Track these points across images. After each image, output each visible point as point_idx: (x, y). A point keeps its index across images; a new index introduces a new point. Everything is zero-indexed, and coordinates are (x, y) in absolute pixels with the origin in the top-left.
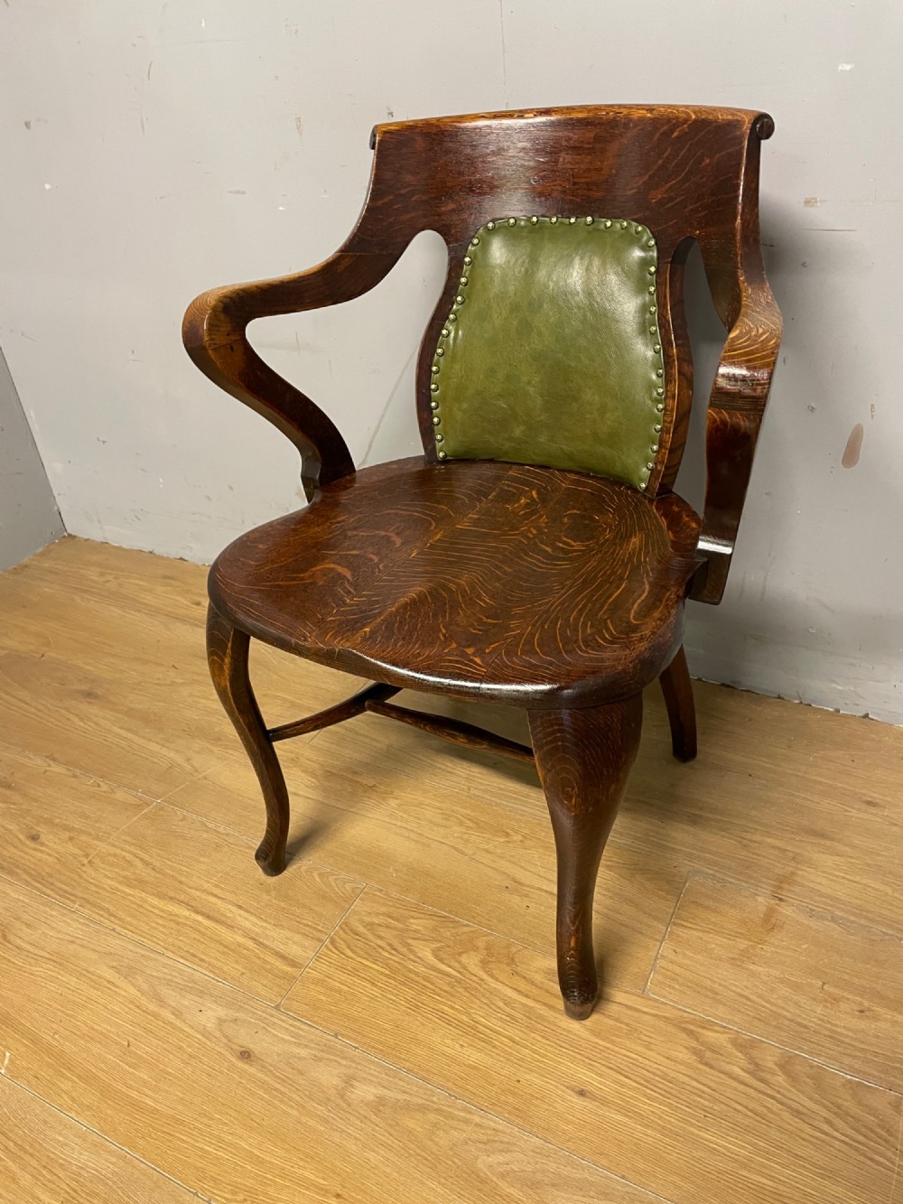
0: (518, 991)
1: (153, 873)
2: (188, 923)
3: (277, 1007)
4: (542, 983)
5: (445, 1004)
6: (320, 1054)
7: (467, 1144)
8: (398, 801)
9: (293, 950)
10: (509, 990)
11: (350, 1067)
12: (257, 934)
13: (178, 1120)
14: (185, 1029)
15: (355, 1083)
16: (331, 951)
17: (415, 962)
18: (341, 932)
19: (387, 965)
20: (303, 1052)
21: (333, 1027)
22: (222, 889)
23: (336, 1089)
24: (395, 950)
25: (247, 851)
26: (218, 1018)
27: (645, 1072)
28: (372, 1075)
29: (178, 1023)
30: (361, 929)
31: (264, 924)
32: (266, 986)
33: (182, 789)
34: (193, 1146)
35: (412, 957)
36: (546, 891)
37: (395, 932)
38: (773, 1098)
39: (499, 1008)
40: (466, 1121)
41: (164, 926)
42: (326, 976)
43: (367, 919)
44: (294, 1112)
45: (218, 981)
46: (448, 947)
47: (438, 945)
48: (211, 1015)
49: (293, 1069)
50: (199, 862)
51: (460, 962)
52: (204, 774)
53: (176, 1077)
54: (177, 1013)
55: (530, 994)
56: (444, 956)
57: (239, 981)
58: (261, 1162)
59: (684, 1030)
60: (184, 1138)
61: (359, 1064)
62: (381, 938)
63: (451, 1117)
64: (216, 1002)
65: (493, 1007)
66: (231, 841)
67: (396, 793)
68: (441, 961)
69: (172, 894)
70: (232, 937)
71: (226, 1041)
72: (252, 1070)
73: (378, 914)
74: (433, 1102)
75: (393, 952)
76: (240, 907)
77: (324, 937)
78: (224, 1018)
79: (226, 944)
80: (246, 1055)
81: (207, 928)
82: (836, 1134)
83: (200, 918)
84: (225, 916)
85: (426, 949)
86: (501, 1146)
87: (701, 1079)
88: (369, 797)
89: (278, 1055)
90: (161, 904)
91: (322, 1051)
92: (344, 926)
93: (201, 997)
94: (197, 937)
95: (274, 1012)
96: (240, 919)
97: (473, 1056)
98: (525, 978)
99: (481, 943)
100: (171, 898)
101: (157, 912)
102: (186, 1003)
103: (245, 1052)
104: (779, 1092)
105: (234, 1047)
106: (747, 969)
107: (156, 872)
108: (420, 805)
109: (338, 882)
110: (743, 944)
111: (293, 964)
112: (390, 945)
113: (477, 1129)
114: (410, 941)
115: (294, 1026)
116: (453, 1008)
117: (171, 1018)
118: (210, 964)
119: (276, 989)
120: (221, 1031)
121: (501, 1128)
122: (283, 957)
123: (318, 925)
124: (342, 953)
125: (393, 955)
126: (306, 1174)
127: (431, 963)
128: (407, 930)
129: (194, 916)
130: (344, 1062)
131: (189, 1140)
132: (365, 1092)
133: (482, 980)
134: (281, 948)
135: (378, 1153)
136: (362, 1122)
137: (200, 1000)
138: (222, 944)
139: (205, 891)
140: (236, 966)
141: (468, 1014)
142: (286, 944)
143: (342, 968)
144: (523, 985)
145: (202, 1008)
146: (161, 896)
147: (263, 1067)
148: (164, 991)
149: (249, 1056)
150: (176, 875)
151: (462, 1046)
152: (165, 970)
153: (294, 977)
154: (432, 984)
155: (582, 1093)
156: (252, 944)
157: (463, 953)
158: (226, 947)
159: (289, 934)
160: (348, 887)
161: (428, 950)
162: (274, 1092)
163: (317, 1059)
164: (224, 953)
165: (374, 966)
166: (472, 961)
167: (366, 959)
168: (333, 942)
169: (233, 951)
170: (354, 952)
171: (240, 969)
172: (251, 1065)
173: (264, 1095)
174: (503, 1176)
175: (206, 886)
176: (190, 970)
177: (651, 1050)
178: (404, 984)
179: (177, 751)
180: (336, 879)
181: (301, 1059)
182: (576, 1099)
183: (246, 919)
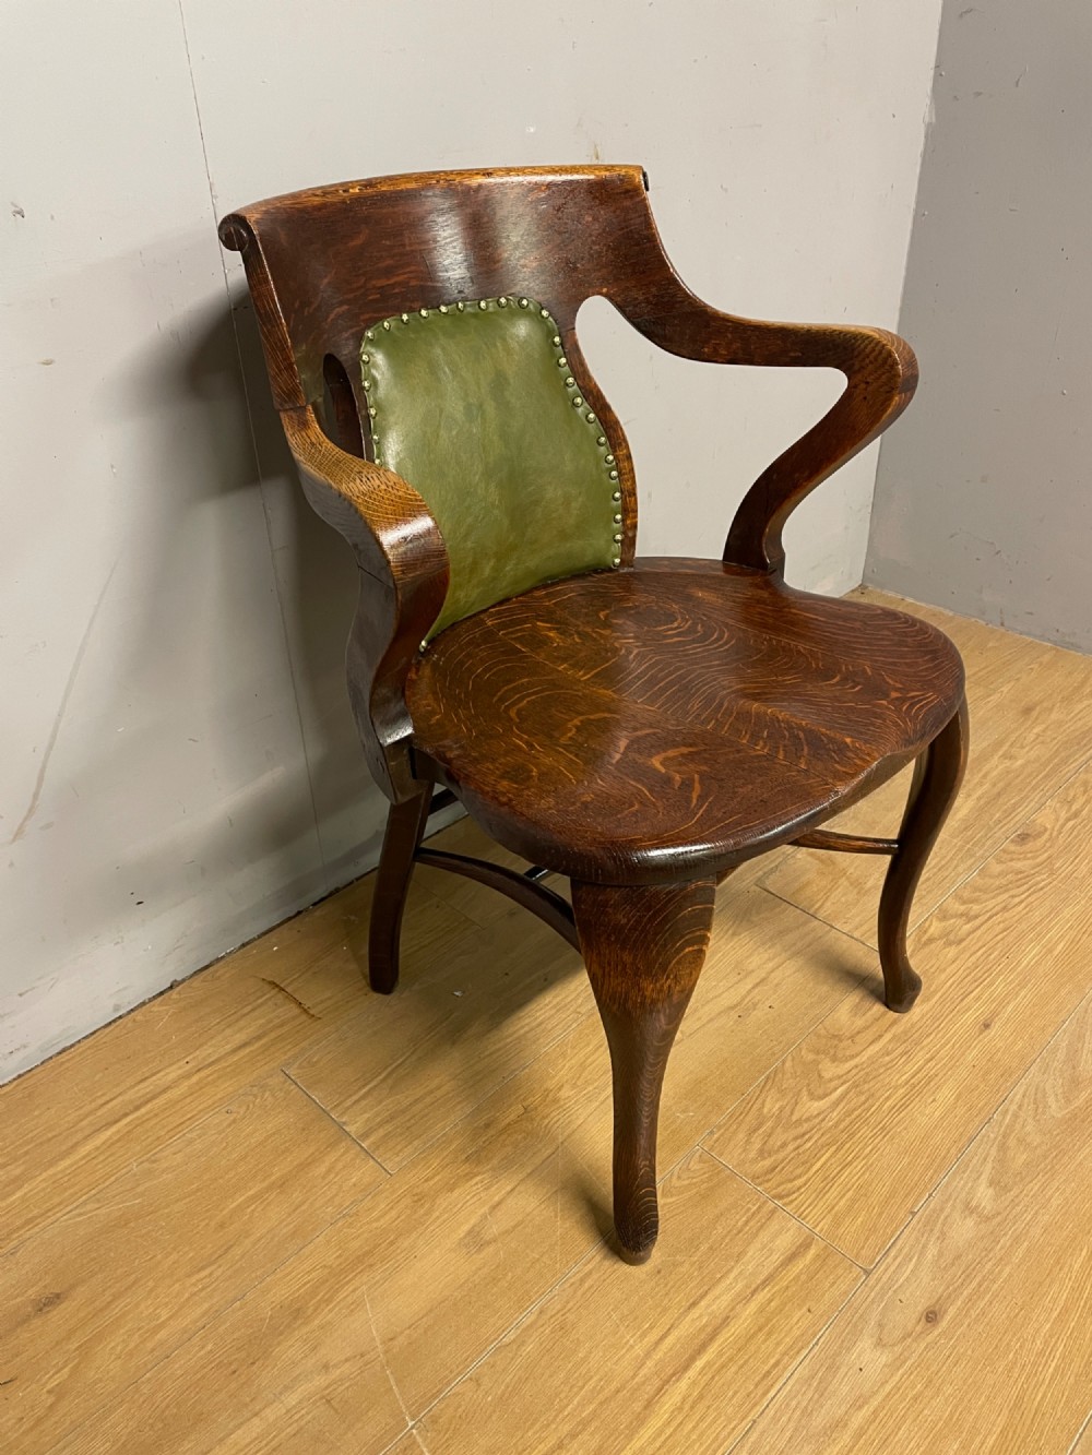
0: (873, 1042)
1: (584, 1436)
2: (703, 1383)
3: (868, 1273)
4: (867, 1021)
5: (882, 1105)
6: (936, 1233)
7: (1039, 1121)
8: (567, 1087)
9: (785, 1242)
10: (871, 1047)
11: (953, 1206)
12: (747, 1286)
13: (1015, 1404)
14: (884, 1394)
15: (974, 1203)
16: (792, 1202)
17: (824, 1119)
18: (767, 1185)
19: (823, 1147)
20: (932, 1252)
21: (901, 1215)
22: (651, 1328)
23: (980, 1223)
24: (804, 1135)
25: (586, 1285)
26: (875, 1347)
27: (966, 980)
28: (964, 1186)
29: (874, 1403)
30: (767, 1163)
31: (732, 1276)
32: (834, 1283)
33: (399, 1381)
34: (1049, 1386)
35: (817, 1121)
36: (753, 988)
37: (779, 1130)
38: (990, 917)
39: (893, 1060)
40: (1016, 1116)
41: (702, 1419)
42: (829, 1212)
43: (752, 1154)
44: (1007, 1270)
45: (817, 1344)
46: (808, 1085)
47: (805, 1092)
48: (868, 1357)
49: (953, 1264)
50: (584, 1360)
51: (831, 1080)
52: (378, 1343)
53: (956, 1406)
54: (859, 1403)
55: (878, 1034)
56: (820, 1092)
57: (822, 1316)
58: (1066, 1310)
59: (925, 944)
60: (1040, 1395)
61: (950, 1195)
62: (784, 1145)
63: (1011, 1127)
64: (848, 1350)
65: (890, 1065)
66: (559, 1307)
67: (551, 1084)
68: (826, 1095)
69: (637, 1407)
70: (746, 1319)
71: (910, 1340)
72: (952, 1311)
73: (748, 1142)
74: (995, 1138)
75: (807, 1137)
76: (694, 1304)
77: (771, 1206)
78: (874, 1339)
79: (756, 1328)
80: (931, 1317)
81: (720, 1354)
82: (1023, 896)
83: (699, 1363)
84: (705, 1326)
85: (807, 1106)
86: (1039, 1095)
87: (973, 949)
88: (544, 1118)
89: (933, 1280)
90: (655, 1423)
91: (932, 1230)
92: (758, 1181)
93: (838, 1368)
94: (733, 1369)
95: (874, 1277)
96: (714, 1307)
97: (946, 1094)
98: (859, 1032)
99: (811, 1057)
100: (646, 1408)
101: (668, 1431)
102: (845, 1389)
103: (927, 1317)
104: (987, 912)
105: (919, 1328)
106: (870, 889)
107: (584, 1429)
108: (583, 1066)
109: (684, 1176)
110: (843, 882)
111: (806, 1245)
112: (796, 1138)
113: (1024, 1109)
114: (794, 1118)
115: (895, 1258)
116: (888, 1098)
117: (866, 1411)
118: (785, 1353)
119: (840, 1271)
120: (893, 1345)
121: (1021, 1092)
122: (792, 1258)
123: (749, 1209)
124: (799, 1189)
125: (810, 1138)
126: (1076, 1267)
127: (828, 1104)
128: (778, 1117)
129: (692, 1373)
130: (947, 1211)
131: (1042, 1389)
132: (984, 1195)
133: (856, 1066)
134: (776, 1258)
135: (1052, 1196)
136: (1017, 1205)
137: (843, 1369)
138: (755, 1333)
139: (648, 1355)
140: (795, 1319)
141: (896, 1088)
142: (771, 1251)
143: (822, 1193)
144: (869, 1035)
145: (857, 1367)
146: (640, 1420)
147: (949, 1296)
148: (819, 1420)
149: (933, 1312)
150: (601, 1397)
151: (934, 1100)
152: (784, 1419)
153: (826, 1247)
154: (855, 1110)
155: (987, 1026)
156: (762, 1294)
157: (820, 1075)
158: (760, 1329)
159: (757, 1244)
160: (694, 1166)
161: (809, 1104)
162: (982, 1289)
163: (943, 1236)
164: (769, 1334)
165: (823, 1159)
166: (829, 1070)
167: (812, 1166)
168: (780, 1197)
169: (768, 1320)
170: (800, 1176)
171: (799, 1314)
172: (945, 1312)
173: (986, 1299)
174: (1068, 1101)
175: (639, 1350)
176: (791, 1382)
177: (945, 970)
178: (853, 1134)
179: (286, 1388)
180: (679, 1177)
181: (941, 1254)
182: (992, 1032)
183: (717, 1298)
